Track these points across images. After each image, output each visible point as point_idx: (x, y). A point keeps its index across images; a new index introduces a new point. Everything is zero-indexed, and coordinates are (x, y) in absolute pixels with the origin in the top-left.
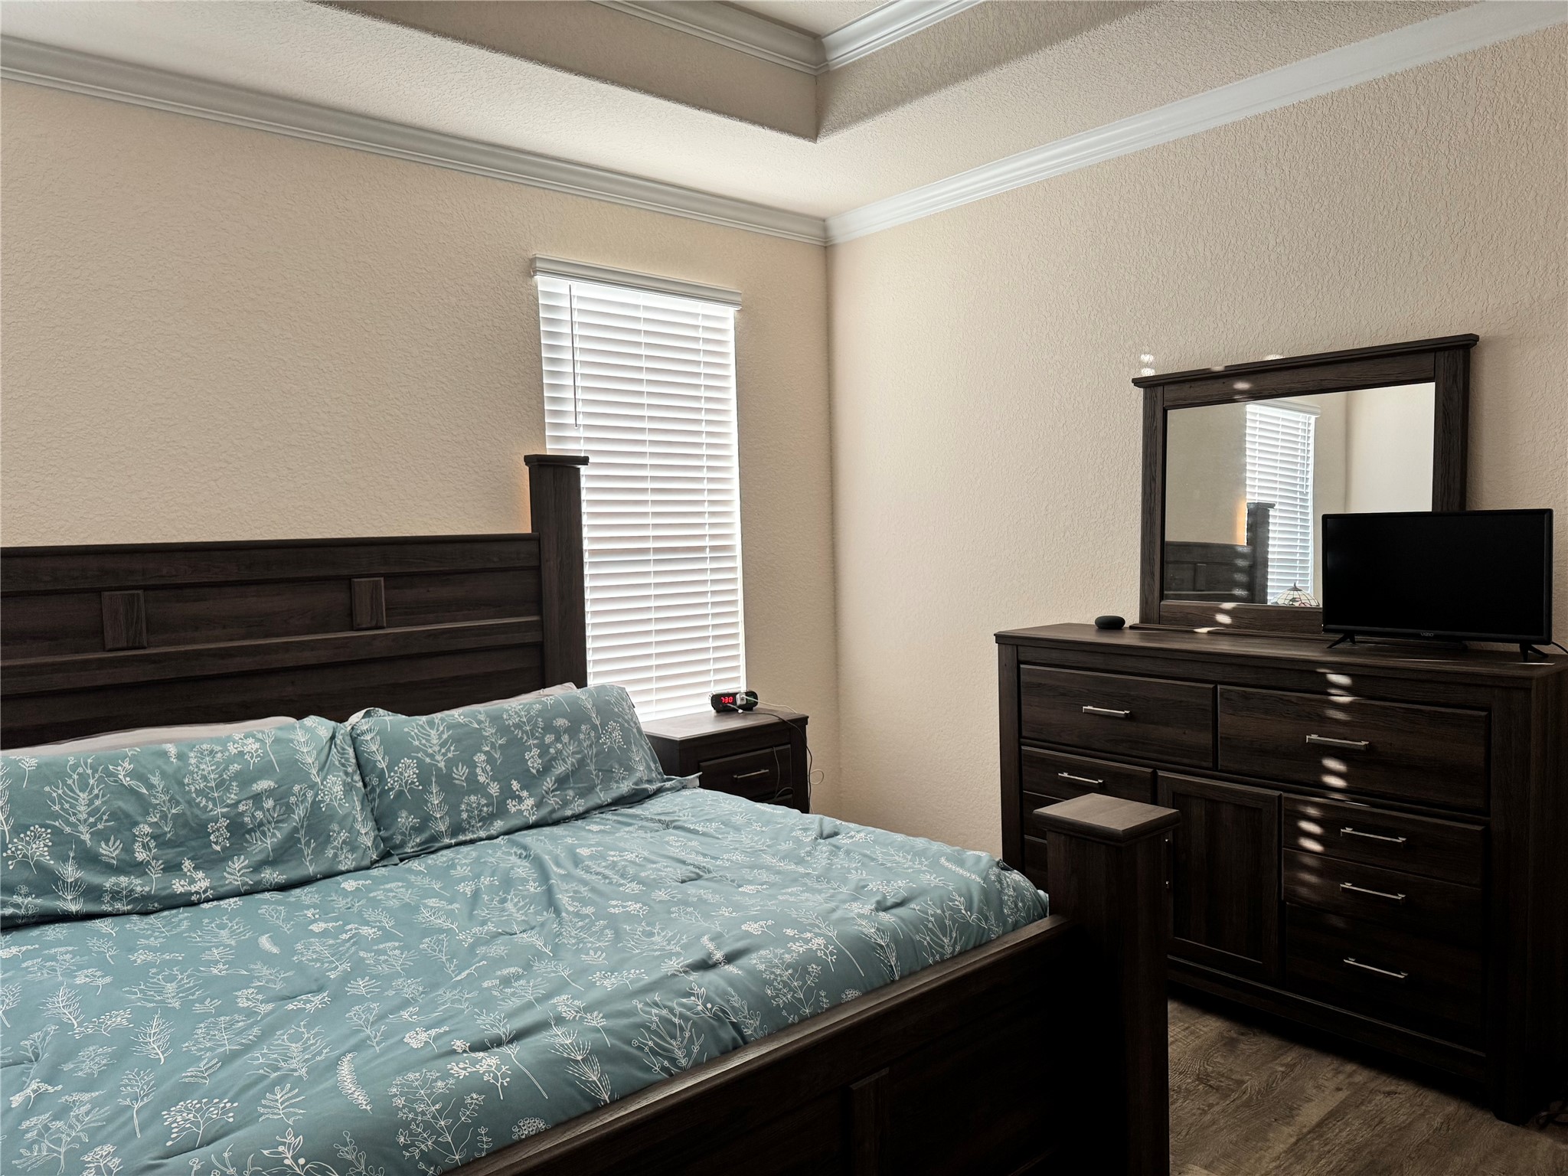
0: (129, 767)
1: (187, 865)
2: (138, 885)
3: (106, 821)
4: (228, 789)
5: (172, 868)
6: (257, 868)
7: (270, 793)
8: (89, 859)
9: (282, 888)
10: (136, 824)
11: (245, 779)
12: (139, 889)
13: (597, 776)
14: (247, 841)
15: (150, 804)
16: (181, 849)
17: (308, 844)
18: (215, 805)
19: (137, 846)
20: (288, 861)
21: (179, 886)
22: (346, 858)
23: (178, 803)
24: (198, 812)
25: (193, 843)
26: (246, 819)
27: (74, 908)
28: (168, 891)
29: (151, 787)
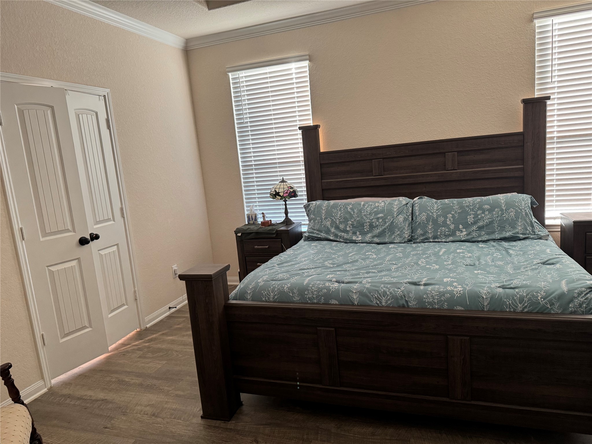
0: (351, 206)
1: (358, 233)
2: (345, 236)
3: (343, 219)
4: (371, 215)
5: (354, 233)
6: (373, 237)
7: (381, 217)
8: (337, 228)
9: (378, 244)
10: (348, 221)
11: (377, 213)
12: (345, 237)
13: (498, 228)
14: (373, 230)
15: (353, 216)
16: (357, 229)
17: (388, 233)
18: (367, 219)
19: (348, 227)
20: (382, 237)
21: (354, 238)
22: (398, 239)
23: (359, 217)
24: (363, 220)
25: (360, 228)
26: (374, 224)
27: (331, 238)
28: (351, 239)
29: (354, 212)
